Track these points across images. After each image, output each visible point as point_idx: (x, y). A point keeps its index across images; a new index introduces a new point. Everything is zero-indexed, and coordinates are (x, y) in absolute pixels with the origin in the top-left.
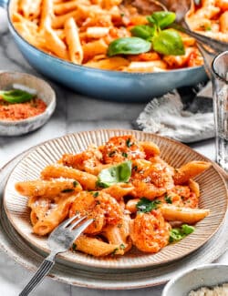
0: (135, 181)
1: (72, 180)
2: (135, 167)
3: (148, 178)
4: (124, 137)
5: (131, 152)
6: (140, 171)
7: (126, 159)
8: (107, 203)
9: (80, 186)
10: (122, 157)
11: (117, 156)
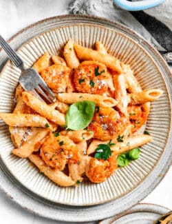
0: (95, 124)
1: (45, 122)
2: (97, 107)
3: (106, 125)
4: (94, 65)
5: (98, 81)
6: (101, 115)
7: (93, 89)
8: (69, 151)
9: (51, 127)
10: (90, 86)
11: (85, 84)
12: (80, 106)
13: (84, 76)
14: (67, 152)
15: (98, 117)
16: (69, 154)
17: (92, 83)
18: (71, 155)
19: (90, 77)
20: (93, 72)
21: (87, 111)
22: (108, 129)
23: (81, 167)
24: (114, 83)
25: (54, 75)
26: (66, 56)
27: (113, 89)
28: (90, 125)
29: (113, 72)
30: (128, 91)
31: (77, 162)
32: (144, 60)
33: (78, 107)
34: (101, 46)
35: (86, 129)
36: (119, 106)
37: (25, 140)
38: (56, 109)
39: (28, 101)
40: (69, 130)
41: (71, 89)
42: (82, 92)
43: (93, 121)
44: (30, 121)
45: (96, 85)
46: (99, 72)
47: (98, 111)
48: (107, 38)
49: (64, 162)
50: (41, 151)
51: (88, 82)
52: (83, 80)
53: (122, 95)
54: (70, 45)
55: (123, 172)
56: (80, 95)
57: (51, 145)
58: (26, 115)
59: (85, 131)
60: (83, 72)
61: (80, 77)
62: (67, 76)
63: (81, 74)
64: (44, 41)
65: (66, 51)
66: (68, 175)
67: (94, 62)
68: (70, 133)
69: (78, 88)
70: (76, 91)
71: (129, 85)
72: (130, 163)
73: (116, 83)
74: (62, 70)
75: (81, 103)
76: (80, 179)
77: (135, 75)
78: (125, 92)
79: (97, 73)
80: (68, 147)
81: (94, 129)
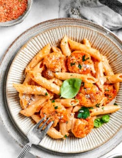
1: (45, 91)
2: (83, 83)
3: (89, 96)
4: (82, 54)
5: (84, 65)
6: (85, 88)
7: (80, 71)
8: (61, 113)
9: (49, 95)
10: (78, 68)
11: (75, 67)
12: (71, 82)
13: (75, 61)
14: (59, 114)
15: (83, 90)
16: (60, 116)
17: (80, 66)
18: (62, 117)
19: (78, 62)
20: (81, 58)
21: (75, 86)
22: (90, 99)
23: (68, 125)
24: (95, 68)
25: (53, 59)
26: (62, 47)
27: (94, 72)
28: (77, 95)
29: (95, 60)
30: (105, 74)
31: (66, 122)
32: (117, 54)
33: (69, 83)
34: (87, 42)
35: (74, 98)
36: (98, 84)
37: (30, 104)
38: (54, 82)
39: (33, 77)
40: (62, 98)
41: (65, 70)
42: (72, 72)
43: (79, 93)
44: (34, 90)
45: (82, 68)
46: (85, 58)
47: (83, 86)
48: (92, 36)
49: (57, 121)
50: (41, 112)
51: (77, 66)
52: (74, 64)
53: (100, 76)
54: (66, 39)
55: (98, 131)
56: (71, 74)
57: (48, 108)
58: (32, 86)
59: (73, 100)
60: (74, 58)
61: (71, 61)
62: (63, 61)
63: (72, 60)
64: (48, 36)
65: (62, 43)
66: (59, 131)
67: (82, 52)
68: (62, 100)
69: (70, 69)
70: (68, 71)
71: (105, 70)
72: (103, 125)
73: (96, 68)
74: (59, 56)
75: (71, 80)
76: (67, 134)
77: (110, 64)
78: (102, 75)
79: (84, 59)
80: (61, 110)
81: (80, 98)
